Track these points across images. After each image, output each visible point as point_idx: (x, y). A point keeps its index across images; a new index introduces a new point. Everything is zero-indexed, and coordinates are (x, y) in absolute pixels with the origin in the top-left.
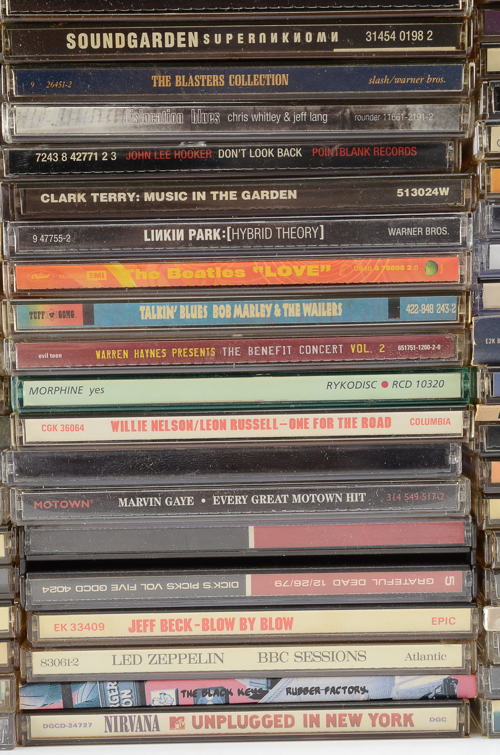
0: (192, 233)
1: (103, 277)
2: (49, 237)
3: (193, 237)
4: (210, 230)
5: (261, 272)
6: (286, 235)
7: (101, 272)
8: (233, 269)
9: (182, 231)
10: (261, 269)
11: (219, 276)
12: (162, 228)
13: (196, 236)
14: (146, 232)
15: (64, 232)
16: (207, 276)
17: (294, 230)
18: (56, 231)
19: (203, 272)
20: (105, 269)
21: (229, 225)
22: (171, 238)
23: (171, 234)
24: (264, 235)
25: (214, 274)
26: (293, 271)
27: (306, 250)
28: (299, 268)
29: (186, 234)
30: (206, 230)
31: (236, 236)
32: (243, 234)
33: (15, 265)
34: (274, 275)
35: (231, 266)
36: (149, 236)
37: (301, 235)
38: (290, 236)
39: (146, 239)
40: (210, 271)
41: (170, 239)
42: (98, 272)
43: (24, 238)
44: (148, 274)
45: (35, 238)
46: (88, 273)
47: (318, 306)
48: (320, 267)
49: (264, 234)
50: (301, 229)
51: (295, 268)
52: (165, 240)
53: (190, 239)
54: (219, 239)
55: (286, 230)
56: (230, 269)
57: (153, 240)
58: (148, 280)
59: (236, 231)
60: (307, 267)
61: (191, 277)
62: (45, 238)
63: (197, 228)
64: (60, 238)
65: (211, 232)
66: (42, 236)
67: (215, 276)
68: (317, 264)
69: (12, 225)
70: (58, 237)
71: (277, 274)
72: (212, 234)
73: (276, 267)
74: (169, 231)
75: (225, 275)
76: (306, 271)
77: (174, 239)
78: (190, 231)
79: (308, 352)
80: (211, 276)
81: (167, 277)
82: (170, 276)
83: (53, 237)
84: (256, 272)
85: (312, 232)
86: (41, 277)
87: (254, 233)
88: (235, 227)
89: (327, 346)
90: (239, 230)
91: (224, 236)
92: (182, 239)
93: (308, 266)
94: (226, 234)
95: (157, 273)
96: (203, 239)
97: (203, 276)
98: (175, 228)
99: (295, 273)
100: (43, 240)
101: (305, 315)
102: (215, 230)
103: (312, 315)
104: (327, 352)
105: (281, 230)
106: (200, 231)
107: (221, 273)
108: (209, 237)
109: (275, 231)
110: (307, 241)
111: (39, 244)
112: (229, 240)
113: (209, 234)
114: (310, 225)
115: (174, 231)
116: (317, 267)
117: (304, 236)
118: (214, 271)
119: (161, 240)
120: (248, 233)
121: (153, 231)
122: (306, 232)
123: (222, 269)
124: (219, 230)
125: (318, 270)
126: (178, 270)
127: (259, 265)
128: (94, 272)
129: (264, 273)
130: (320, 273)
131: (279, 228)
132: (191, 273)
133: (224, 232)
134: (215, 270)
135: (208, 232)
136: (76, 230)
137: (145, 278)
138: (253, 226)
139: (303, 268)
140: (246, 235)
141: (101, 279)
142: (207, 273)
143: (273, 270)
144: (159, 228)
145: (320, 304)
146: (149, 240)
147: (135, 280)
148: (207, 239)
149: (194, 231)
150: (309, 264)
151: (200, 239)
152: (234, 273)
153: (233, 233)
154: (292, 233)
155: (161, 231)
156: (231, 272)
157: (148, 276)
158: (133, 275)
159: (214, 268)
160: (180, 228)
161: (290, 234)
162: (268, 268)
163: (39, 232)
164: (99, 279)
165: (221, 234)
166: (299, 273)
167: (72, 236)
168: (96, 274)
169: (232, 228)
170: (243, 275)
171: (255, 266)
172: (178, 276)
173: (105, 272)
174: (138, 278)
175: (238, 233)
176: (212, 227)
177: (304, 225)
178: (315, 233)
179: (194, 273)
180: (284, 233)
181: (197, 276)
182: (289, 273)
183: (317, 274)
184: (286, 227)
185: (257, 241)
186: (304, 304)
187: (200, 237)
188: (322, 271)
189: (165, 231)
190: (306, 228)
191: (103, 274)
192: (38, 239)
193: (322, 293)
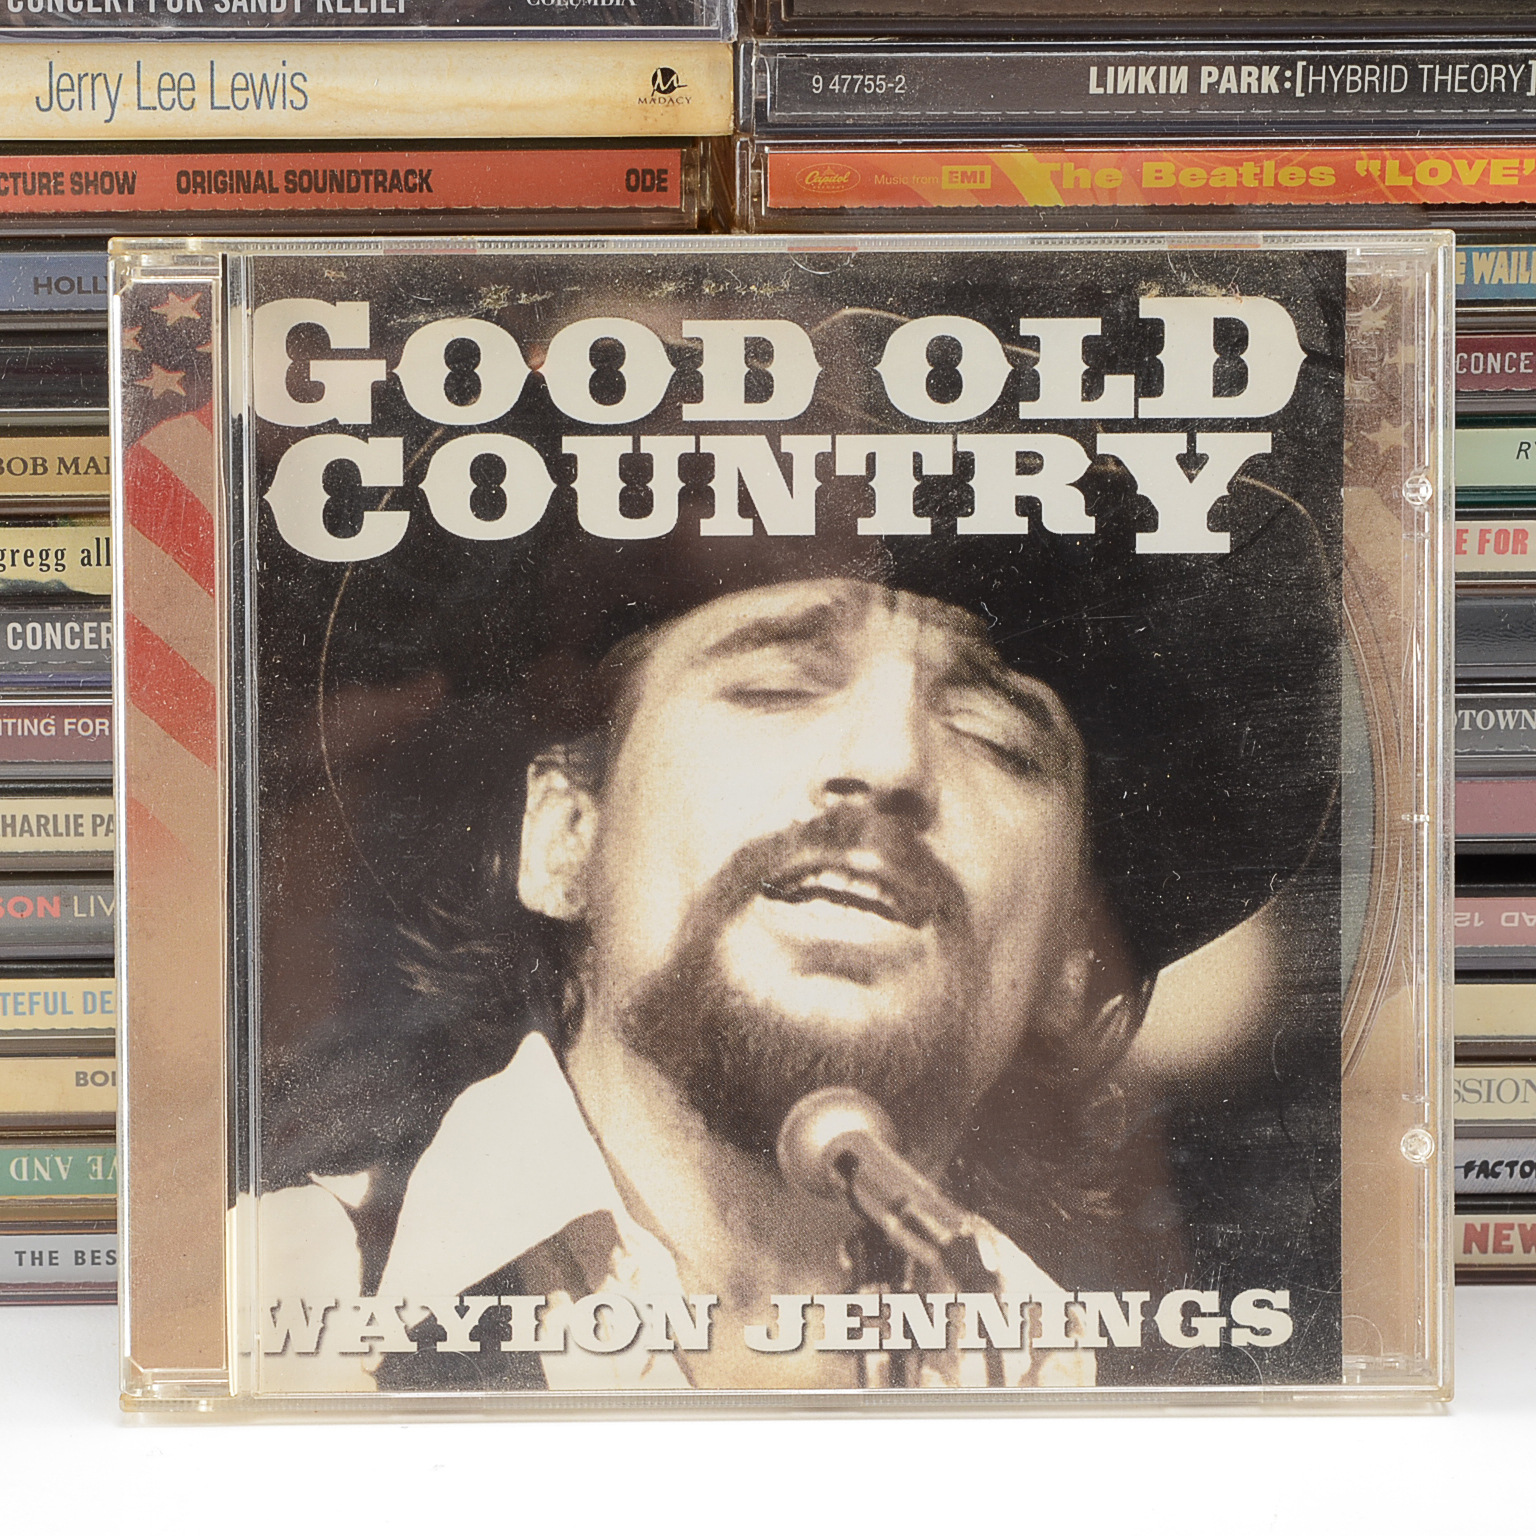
0: (1208, 75)
1: (982, 181)
2: (853, 82)
3: (1209, 84)
4: (1254, 70)
5: (1376, 173)
6: (1443, 83)
7: (977, 168)
8: (1307, 166)
9: (1184, 69)
10: (1375, 166)
11: (1269, 182)
12: (1137, 62)
13: (1218, 82)
14: (1094, 70)
15: (891, 69)
16: (1239, 183)
17: (1463, 72)
18: (872, 68)
19: (1230, 171)
20: (988, 162)
21: (1303, 58)
22: (1157, 89)
23: (1155, 78)
24: (1389, 86)
25: (1259, 177)
26: (1455, 172)
27: (1492, 122)
28: (1470, 166)
29: (1194, 79)
30: (1245, 69)
31: (1317, 84)
32: (1336, 79)
33: (767, 149)
34: (1407, 181)
35: (1301, 158)
36: (1102, 82)
37: (1479, 84)
38: (1453, 87)
39: (1094, 89)
40: (1249, 169)
41: (1152, 90)
42: (969, 169)
43: (791, 82)
44: (1093, 175)
45: (817, 81)
46: (946, 169)
47: (1509, 259)
48: (1521, 163)
49: (1388, 80)
50: (1480, 70)
51: (1461, 165)
52: (1141, 91)
53: (1204, 90)
54: (1275, 90)
55: (1444, 72)
56: (1298, 165)
57: (1110, 90)
58: (1092, 189)
59: (1317, 72)
60: (1489, 163)
61: (1201, 183)
62: (842, 82)
63: (1221, 64)
64: (878, 84)
65: (1256, 73)
66: (837, 77)
67: (1261, 181)
68: (1514, 156)
69: (763, 50)
70: (875, 82)
71: (1414, 180)
72: (1259, 79)
73: (1414, 163)
74: (1153, 69)
75: (1284, 181)
76: (1486, 172)
77: (1162, 90)
78: (1205, 70)
79: (1477, 368)
80: (1250, 182)
81: (1140, 183)
82: (1149, 182)
83: (863, 81)
84: (1363, 174)
85: (1508, 78)
86: (827, 180)
87: (1362, 78)
88: (1317, 63)
89: (1523, 355)
90: (1328, 71)
91: (1288, 85)
92: (1184, 90)
93: (1493, 161)
94: (1293, 80)
95: (1117, 174)
96: (1234, 90)
97: (1232, 182)
98: (1169, 62)
99: (1458, 177)
100: (837, 87)
101: (1476, 282)
102: (1265, 69)
103: (1495, 281)
104: (1522, 370)
105: (1431, 72)
106: (1230, 70)
107: (1276, 175)
108: (1249, 85)
109: (1416, 75)
110: (1494, 98)
111: (828, 99)
112: (1299, 94)
113: (1250, 80)
114: (1505, 60)
115: (1163, 69)
116: (1515, 163)
117: (1488, 87)
118: (1258, 171)
119: (1131, 91)
120: (1349, 78)
121: (1111, 70)
122: (1493, 78)
123: (1279, 165)
124: (1276, 69)
125: (1516, 172)
126: (1168, 168)
127: (1371, 158)
128: (959, 168)
129: (1382, 177)
130: (1522, 179)
131: (1426, 67)
132: (1201, 173)
133: (1288, 74)
134: (1262, 168)
135: (1250, 74)
136: (921, 64)
137: (1085, 184)
138: (1362, 61)
139: (1480, 165)
140: (1342, 82)
141: (978, 186)
142: (1240, 175)
143: (1406, 169)
144: (1127, 63)
145: (1514, 254)
146: (1101, 91)
147: (1062, 192)
148: (1244, 90)
149: (1215, 70)
150: (1496, 157)
151: (1228, 90)
152: (1308, 177)
153: (1311, 78)
154: (1457, 78)
155: (1132, 69)
156: (1301, 172)
157: (1093, 180)
158: (1057, 177)
159: (1257, 161)
160: (1179, 62)
161: (1453, 79)
162: (1393, 165)
163: (828, 69)
164: (972, 186)
165: (1280, 79)
166: (1469, 176)
167: (911, 82)
168: (964, 174)
169: (1309, 64)
170: (1331, 181)
171: (1361, 159)
172: (1168, 182)
173: (987, 169)
174: (1068, 183)
175: (1323, 78)
176: (1259, 63)
177: (1488, 61)
178: (1516, 79)
179: (1208, 174)
180: (1437, 77)
181: (1215, 183)
182: (1445, 175)
183: (1514, 181)
184: (1445, 63)
185: (1370, 96)
186: (1475, 255)
187: (1228, 86)
188: (1526, 173)
189: (1142, 69)
190: (1494, 67)
191: (982, 173)
192: (826, 85)
193: (1523, 230)
